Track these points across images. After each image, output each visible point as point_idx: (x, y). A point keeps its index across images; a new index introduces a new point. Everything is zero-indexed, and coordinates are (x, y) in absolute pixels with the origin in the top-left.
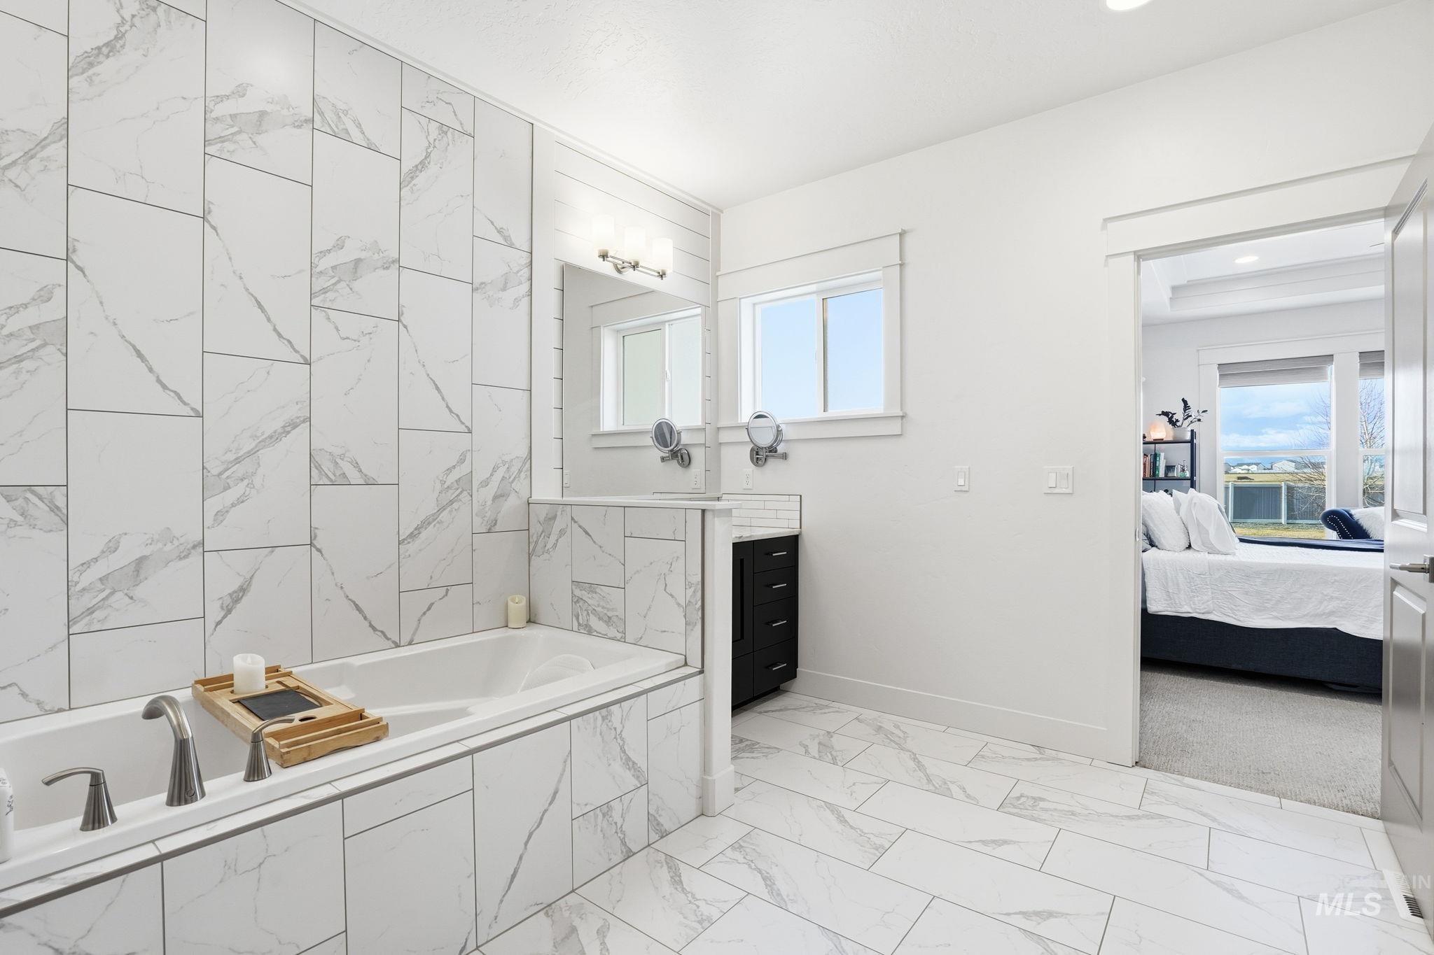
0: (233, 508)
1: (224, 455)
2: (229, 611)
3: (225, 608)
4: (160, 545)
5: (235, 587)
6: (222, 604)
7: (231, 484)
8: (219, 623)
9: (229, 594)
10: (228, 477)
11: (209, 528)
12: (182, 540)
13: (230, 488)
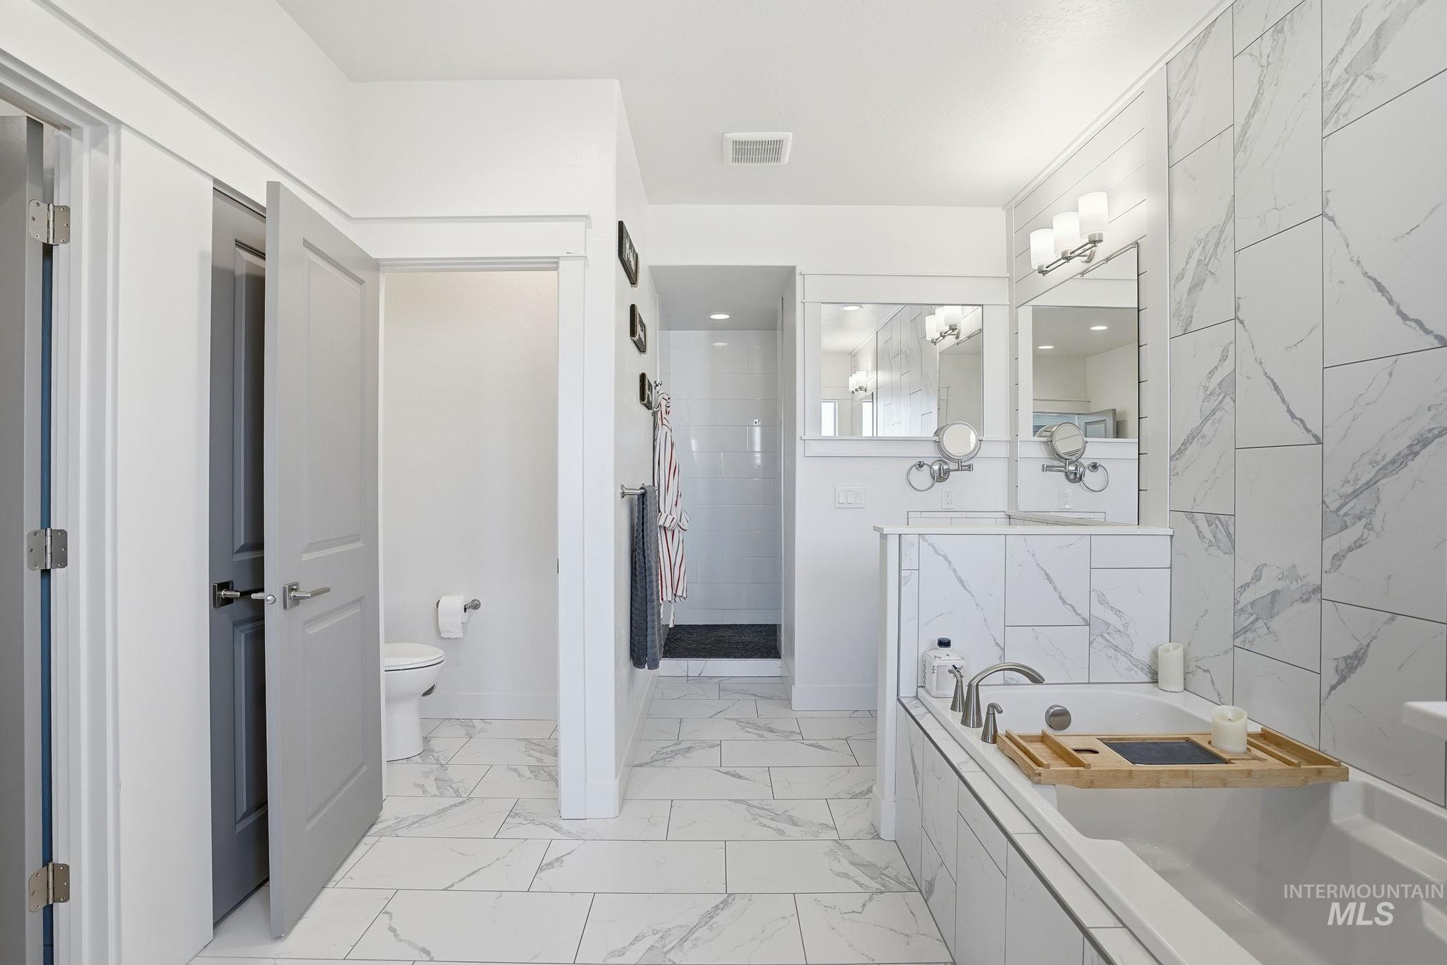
0: (1350, 553)
1: (1342, 487)
2: (1343, 679)
3: (1339, 672)
4: (1287, 582)
5: (1350, 651)
6: (1337, 666)
7: (1348, 522)
8: (1333, 688)
9: (1344, 657)
10: (1345, 514)
11: (1326, 571)
12: (1305, 581)
13: (1347, 528)
